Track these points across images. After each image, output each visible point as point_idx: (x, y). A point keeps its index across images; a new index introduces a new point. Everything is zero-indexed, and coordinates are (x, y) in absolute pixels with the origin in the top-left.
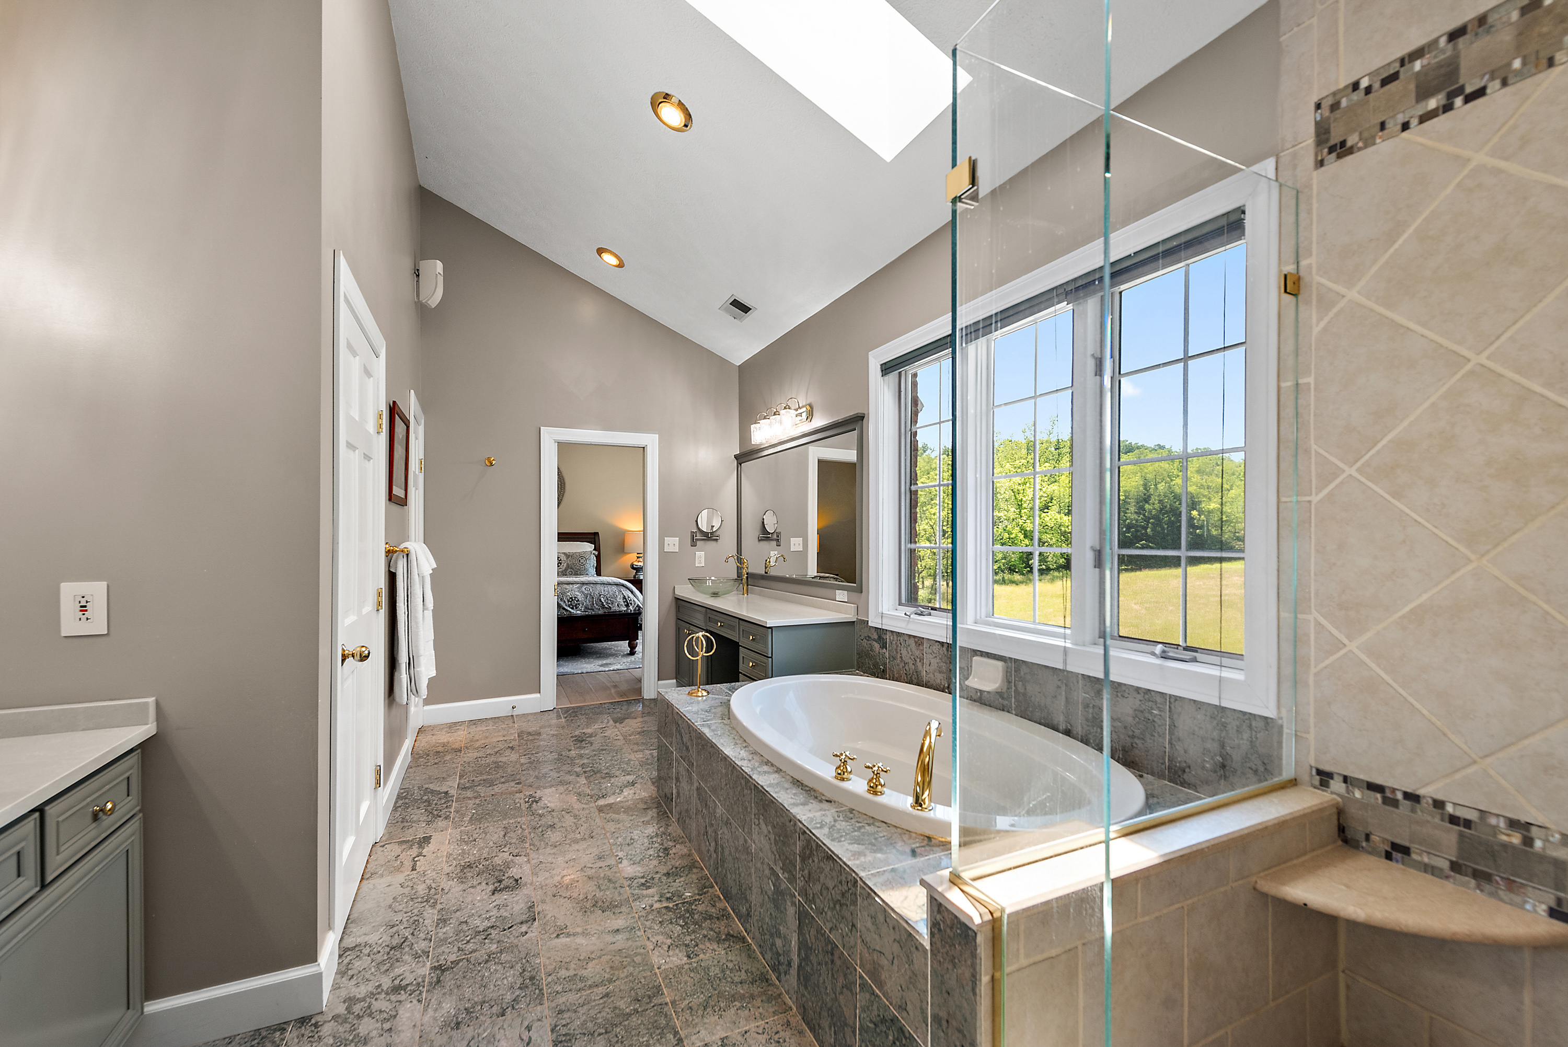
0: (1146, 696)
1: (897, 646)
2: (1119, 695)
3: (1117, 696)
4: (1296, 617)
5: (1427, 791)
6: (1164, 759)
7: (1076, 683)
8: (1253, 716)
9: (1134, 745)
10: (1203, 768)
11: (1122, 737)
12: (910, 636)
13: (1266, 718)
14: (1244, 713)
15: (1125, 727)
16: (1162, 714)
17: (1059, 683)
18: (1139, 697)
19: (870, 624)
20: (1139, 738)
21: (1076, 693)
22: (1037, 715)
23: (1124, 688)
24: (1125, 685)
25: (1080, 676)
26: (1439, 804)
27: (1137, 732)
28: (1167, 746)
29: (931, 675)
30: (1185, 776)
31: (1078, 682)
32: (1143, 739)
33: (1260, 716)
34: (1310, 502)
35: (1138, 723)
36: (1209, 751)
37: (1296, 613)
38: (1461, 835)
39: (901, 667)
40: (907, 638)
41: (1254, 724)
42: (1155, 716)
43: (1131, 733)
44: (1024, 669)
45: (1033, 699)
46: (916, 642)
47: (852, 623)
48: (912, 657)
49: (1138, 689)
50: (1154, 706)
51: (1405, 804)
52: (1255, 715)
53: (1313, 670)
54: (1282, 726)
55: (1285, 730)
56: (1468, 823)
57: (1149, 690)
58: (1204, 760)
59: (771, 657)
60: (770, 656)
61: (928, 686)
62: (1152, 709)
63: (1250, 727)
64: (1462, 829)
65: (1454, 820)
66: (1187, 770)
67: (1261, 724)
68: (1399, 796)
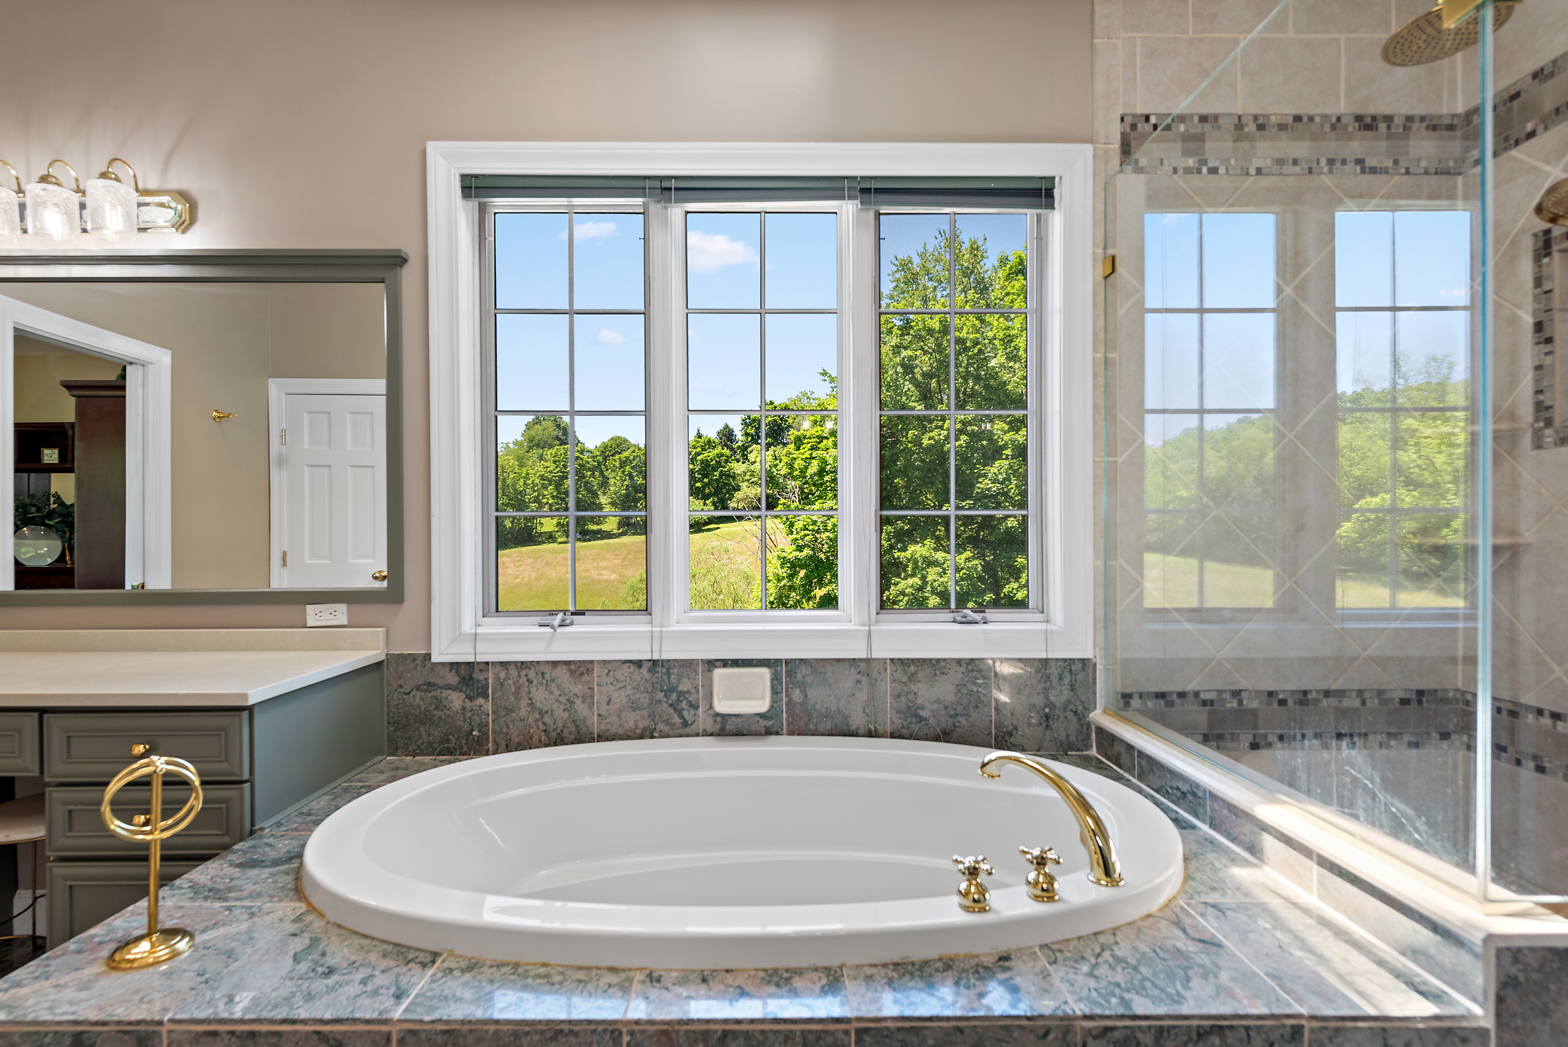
0: (970, 667)
1: (519, 688)
2: (938, 673)
3: (936, 674)
4: (1105, 565)
5: (1190, 687)
6: (990, 729)
7: (882, 671)
8: (1072, 661)
9: (957, 724)
10: (1030, 725)
11: (943, 719)
12: (555, 664)
13: (1083, 660)
14: (1065, 660)
15: (946, 708)
16: (987, 681)
17: (859, 677)
18: (962, 669)
19: (435, 658)
20: (962, 715)
21: (883, 683)
22: (828, 725)
23: (943, 664)
24: (944, 660)
25: (888, 662)
26: (1197, 694)
27: (959, 709)
28: (993, 714)
29: (614, 719)
30: (1012, 740)
31: (886, 670)
32: (967, 715)
33: (1078, 659)
34: (1116, 462)
35: (961, 698)
36: (1035, 706)
37: (1105, 561)
38: (1209, 713)
39: (531, 720)
40: (547, 669)
41: (1073, 668)
42: (980, 685)
43: (952, 712)
44: (802, 672)
45: (818, 706)
46: (572, 673)
47: (379, 664)
48: (563, 699)
49: (959, 662)
50: (978, 676)
51: (1178, 701)
52: (1074, 659)
53: (1119, 609)
54: (1095, 664)
55: (1099, 667)
56: (1212, 702)
57: (972, 659)
58: (1031, 717)
59: (251, 781)
60: (246, 776)
61: (602, 738)
62: (976, 678)
63: (1071, 672)
64: (1209, 708)
65: (1204, 703)
66: (1014, 732)
67: (1079, 665)
68: (1175, 696)
